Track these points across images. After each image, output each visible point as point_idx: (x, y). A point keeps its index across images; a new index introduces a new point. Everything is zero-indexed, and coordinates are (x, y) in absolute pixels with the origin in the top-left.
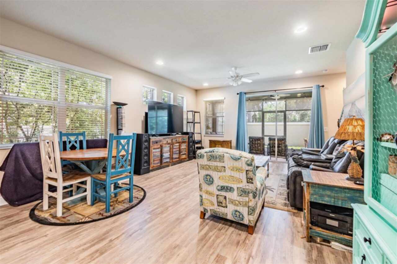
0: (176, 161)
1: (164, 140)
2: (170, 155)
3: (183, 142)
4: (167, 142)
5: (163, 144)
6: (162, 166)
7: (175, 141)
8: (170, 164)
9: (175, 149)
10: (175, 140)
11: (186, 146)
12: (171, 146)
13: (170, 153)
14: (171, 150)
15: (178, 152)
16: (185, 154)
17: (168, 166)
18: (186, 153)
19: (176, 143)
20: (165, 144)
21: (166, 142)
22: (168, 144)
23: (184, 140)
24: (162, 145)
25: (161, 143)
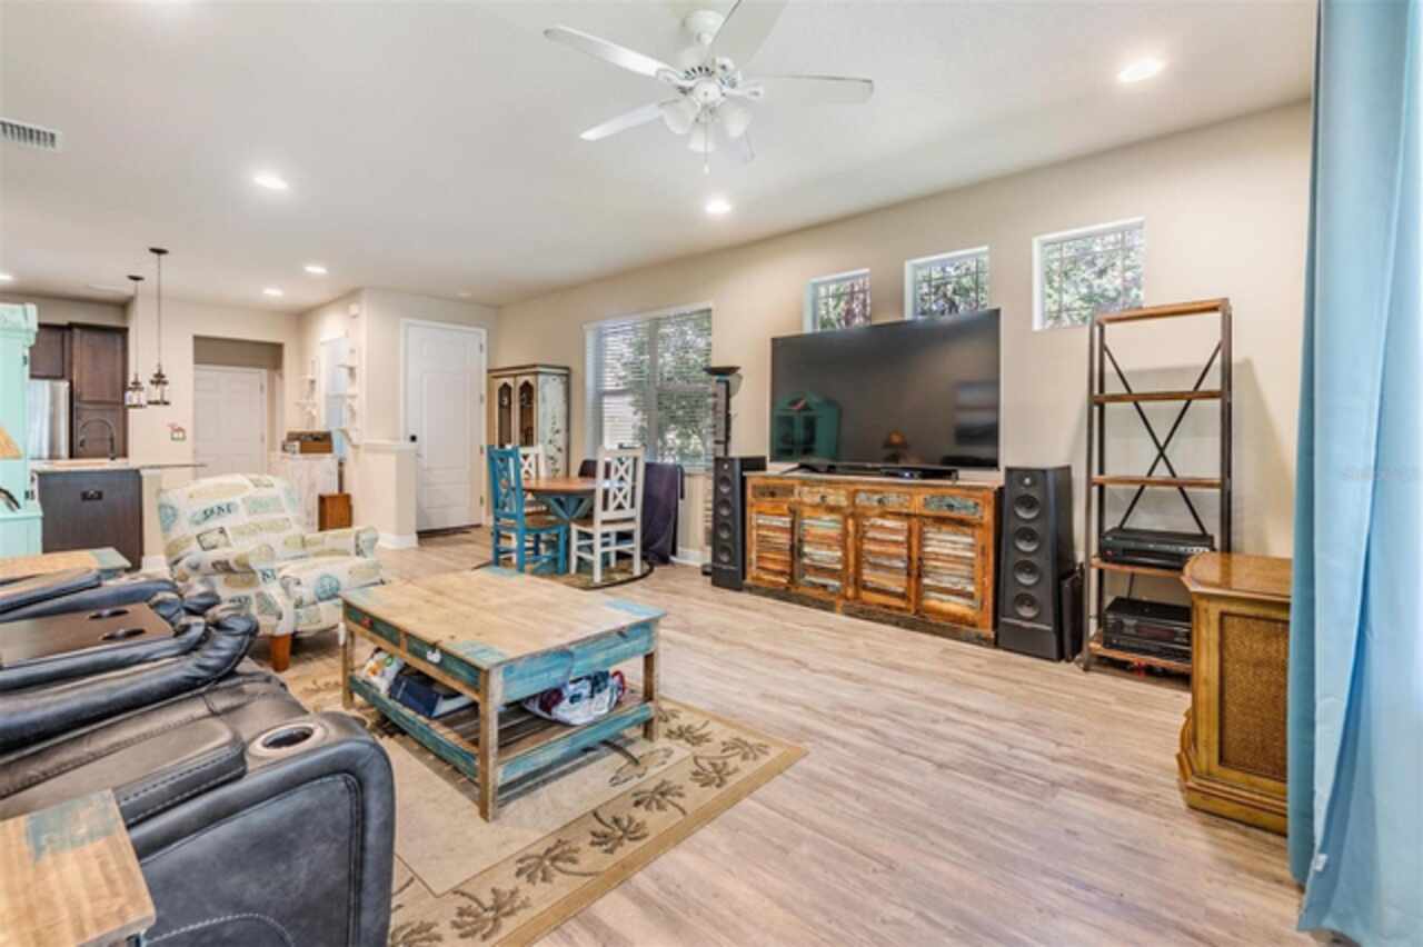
0: (886, 606)
1: (806, 489)
2: (840, 561)
3: (940, 521)
4: (823, 498)
5: (801, 503)
6: (793, 590)
7: (875, 504)
8: (841, 602)
9: (874, 540)
10: (876, 497)
11: (972, 547)
12: (850, 522)
13: (846, 555)
14: (850, 541)
15: (901, 565)
16: (970, 596)
17: (827, 607)
18: (971, 588)
19: (883, 515)
20: (815, 507)
21: (817, 499)
22: (832, 509)
23: (951, 507)
24: (797, 507)
25: (792, 499)
